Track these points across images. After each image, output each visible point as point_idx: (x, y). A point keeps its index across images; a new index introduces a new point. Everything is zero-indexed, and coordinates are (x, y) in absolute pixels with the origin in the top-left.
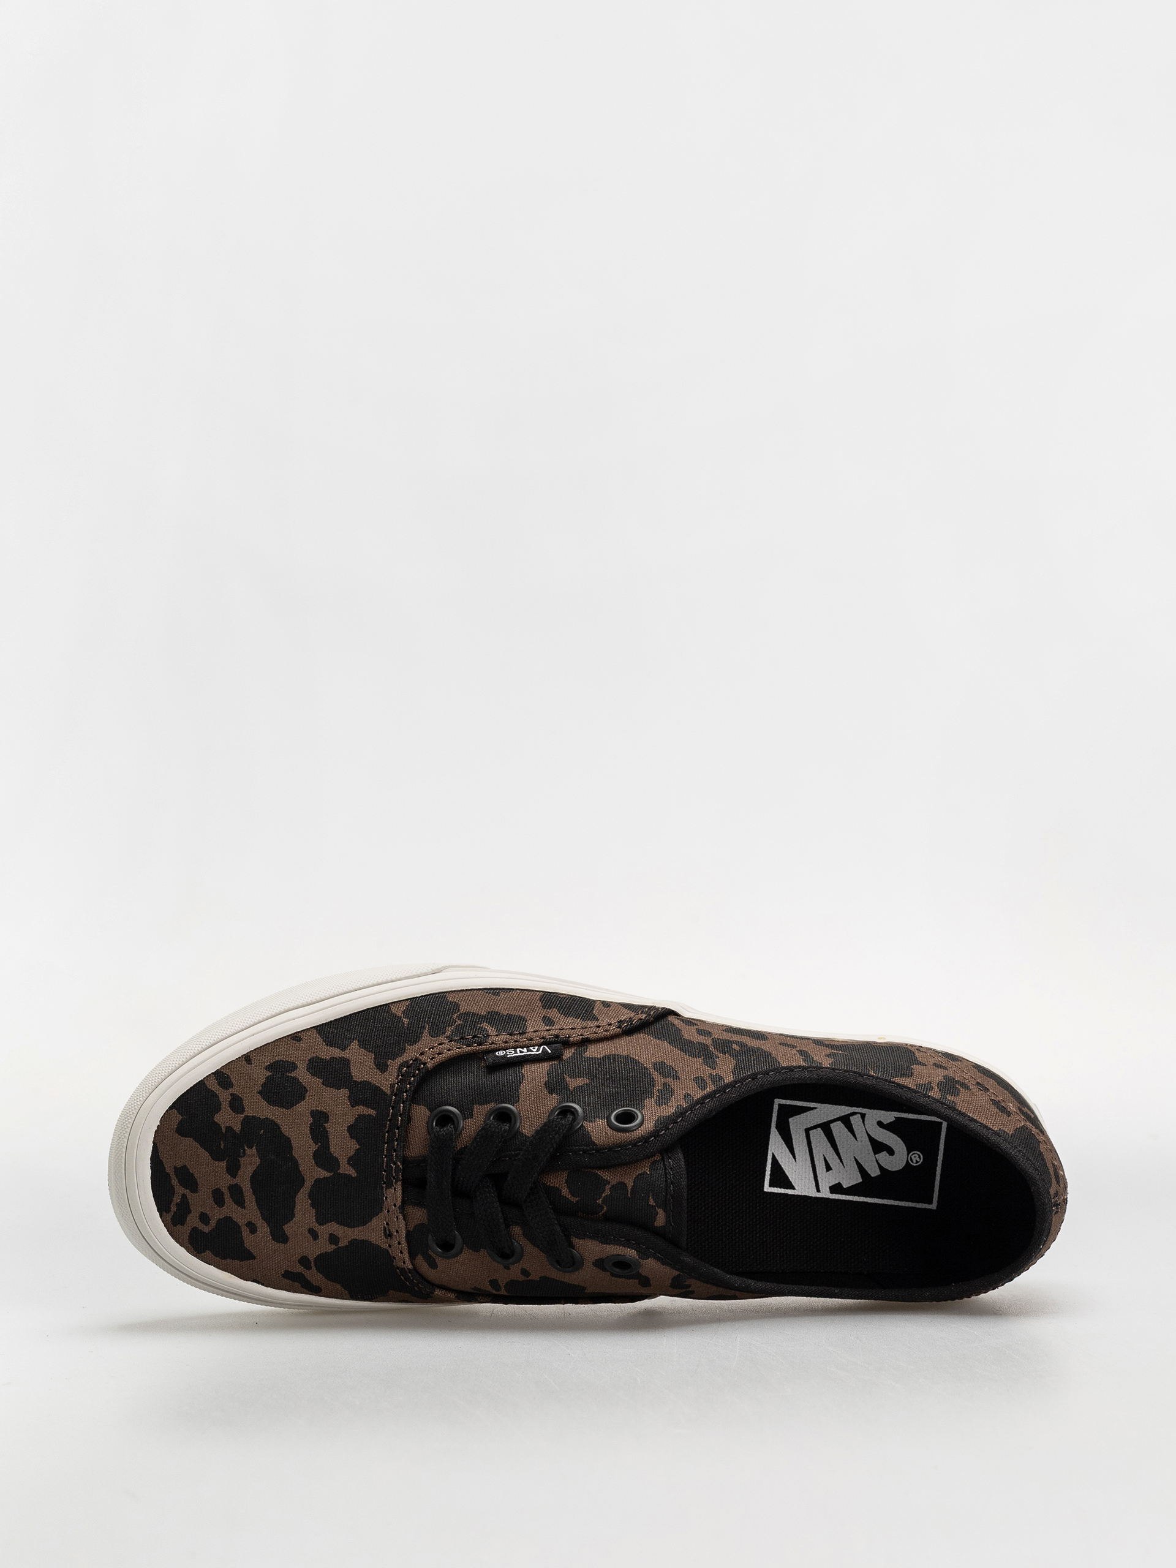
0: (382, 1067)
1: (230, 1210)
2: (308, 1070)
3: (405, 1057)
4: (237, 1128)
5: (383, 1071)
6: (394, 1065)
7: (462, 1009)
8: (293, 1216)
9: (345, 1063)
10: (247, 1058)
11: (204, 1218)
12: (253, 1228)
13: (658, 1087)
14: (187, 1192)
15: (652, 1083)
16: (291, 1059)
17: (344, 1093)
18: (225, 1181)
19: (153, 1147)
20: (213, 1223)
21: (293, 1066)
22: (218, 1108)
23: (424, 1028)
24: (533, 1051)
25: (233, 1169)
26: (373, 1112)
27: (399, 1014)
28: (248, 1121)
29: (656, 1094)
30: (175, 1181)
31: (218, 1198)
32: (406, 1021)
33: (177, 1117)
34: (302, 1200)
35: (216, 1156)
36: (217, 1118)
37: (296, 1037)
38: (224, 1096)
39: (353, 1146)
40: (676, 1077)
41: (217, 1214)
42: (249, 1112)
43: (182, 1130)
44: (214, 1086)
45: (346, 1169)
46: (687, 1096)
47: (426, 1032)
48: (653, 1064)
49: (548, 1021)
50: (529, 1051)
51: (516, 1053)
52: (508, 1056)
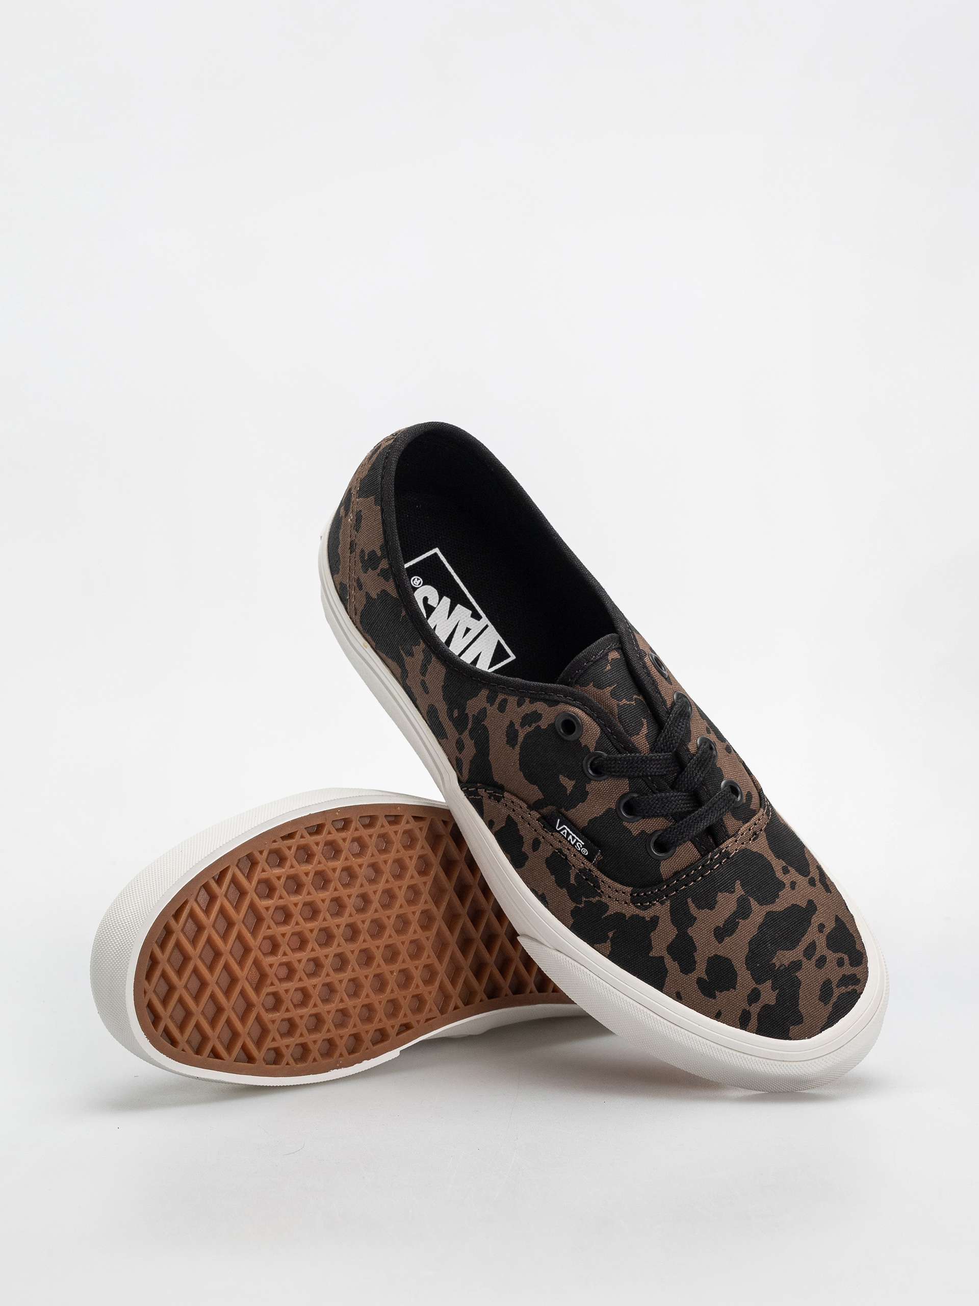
0: (655, 921)
1: (822, 949)
2: (694, 969)
3: (637, 912)
4: (769, 983)
5: (658, 918)
6: (647, 914)
7: (572, 905)
8: (793, 905)
9: (670, 949)
10: (718, 1016)
11: (840, 963)
12: (821, 927)
13: (528, 729)
14: (834, 986)
15: (528, 737)
16: (696, 986)
17: (690, 931)
18: (809, 965)
19: (824, 1030)
20: (840, 955)
21: (700, 981)
22: (766, 1007)
23: (607, 918)
24: (568, 831)
25: (797, 965)
26: (689, 900)
27: (609, 943)
28: (759, 980)
29: (534, 725)
30: (834, 999)
31: (821, 962)
32: (611, 934)
33: (794, 1029)
34: (781, 904)
35: (797, 983)
36: (773, 1002)
37: (678, 997)
38: (755, 1009)
39: (721, 897)
40: (512, 724)
41: (832, 957)
42: (753, 985)
43: (799, 1020)
44: (754, 1021)
45: (739, 891)
46: (520, 704)
47: (608, 913)
48: (513, 748)
49: (536, 844)
50: (568, 834)
51: (577, 841)
52: (583, 844)
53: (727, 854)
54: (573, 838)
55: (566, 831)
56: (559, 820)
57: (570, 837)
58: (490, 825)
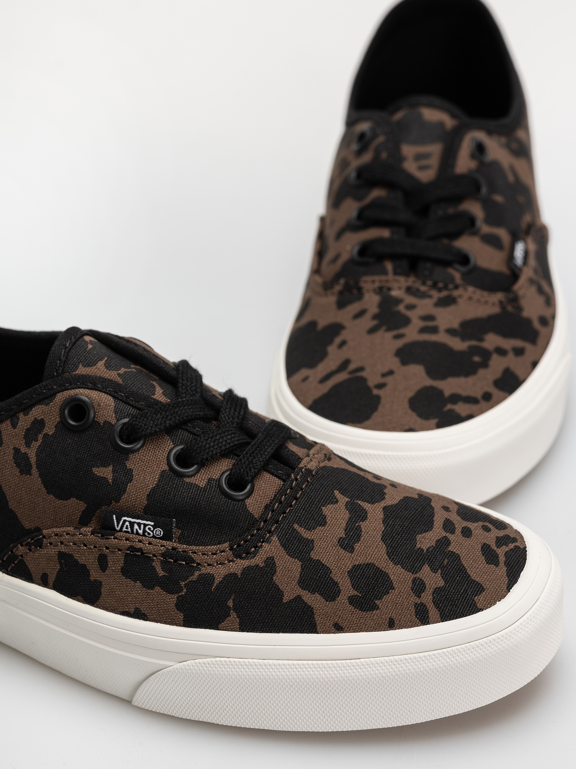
0: (270, 563)
1: (460, 522)
2: (339, 592)
3: (246, 563)
4: (426, 568)
5: (272, 558)
6: (258, 560)
7: (173, 599)
8: (406, 498)
9: (303, 583)
10: (391, 625)
11: (486, 529)
13: (36, 445)
14: (493, 547)
15: (40, 452)
16: (351, 608)
17: (314, 555)
18: (456, 538)
19: (511, 588)
20: (480, 524)
21: (352, 600)
22: (437, 591)
23: (217, 588)
24: (130, 522)
26: (296, 526)
27: (233, 615)
28: (414, 569)
29: (40, 436)
30: (502, 559)
31: (467, 532)
32: (230, 603)
33: (479, 600)
34: (392, 500)
35: (455, 557)
36: (441, 583)
37: (338, 629)
38: (427, 598)
39: (326, 511)
40: (17, 451)
41: (473, 525)
42: (410, 576)
43: (479, 589)
44: (433, 611)
46: (14, 426)
47: (217, 582)
48: (30, 474)
49: (103, 562)
50: (132, 524)
51: (145, 525)
52: (153, 524)
53: (309, 471)
54: (139, 525)
55: (127, 523)
56: (114, 516)
57: (136, 527)
58: (44, 582)
